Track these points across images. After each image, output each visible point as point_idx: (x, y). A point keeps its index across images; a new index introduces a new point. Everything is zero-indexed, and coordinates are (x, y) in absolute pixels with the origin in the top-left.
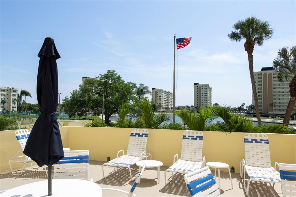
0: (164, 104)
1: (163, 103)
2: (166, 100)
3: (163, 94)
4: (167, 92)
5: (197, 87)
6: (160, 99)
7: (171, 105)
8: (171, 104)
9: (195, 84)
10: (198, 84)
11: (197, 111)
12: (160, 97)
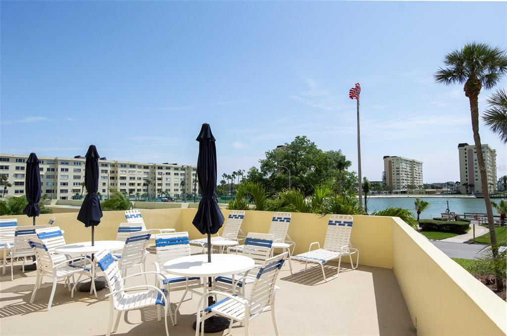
0: (406, 180)
1: (403, 180)
2: (409, 173)
3: (404, 164)
4: (411, 162)
5: (466, 149)
6: (398, 173)
7: (418, 182)
8: (418, 179)
9: (461, 145)
10: (466, 144)
11: (467, 191)
12: (397, 170)
